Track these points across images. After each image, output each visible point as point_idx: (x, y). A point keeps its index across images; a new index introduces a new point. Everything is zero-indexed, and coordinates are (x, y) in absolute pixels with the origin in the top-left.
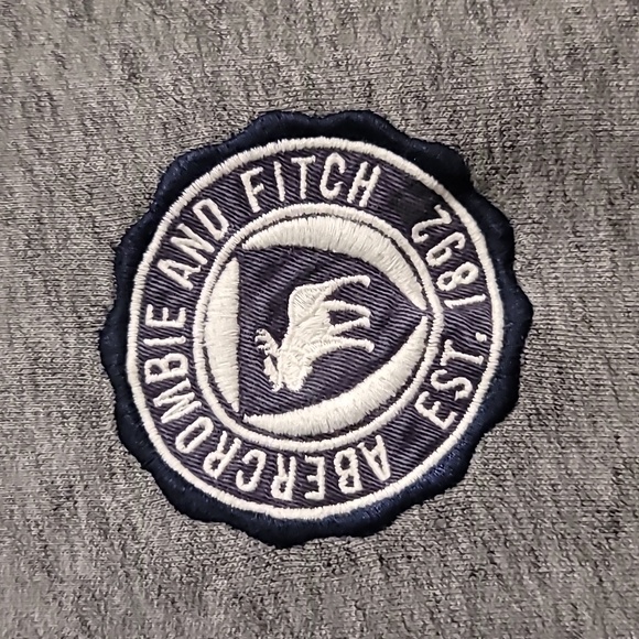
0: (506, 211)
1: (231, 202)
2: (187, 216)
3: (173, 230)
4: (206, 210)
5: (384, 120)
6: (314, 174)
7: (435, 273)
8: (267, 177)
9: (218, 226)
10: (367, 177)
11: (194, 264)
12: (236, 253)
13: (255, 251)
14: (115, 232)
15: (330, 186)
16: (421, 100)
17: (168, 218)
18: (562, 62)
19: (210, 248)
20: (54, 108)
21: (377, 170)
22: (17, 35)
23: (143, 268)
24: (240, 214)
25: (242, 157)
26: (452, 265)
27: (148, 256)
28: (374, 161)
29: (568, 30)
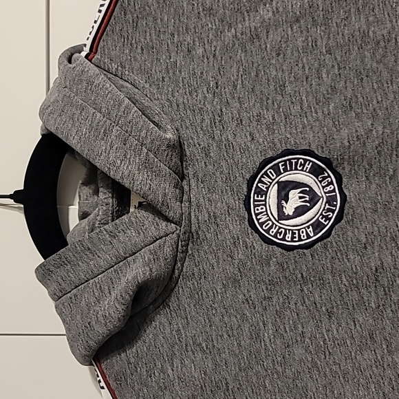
0: (341, 173)
1: (277, 170)
2: (266, 173)
3: (262, 176)
4: (270, 172)
5: (313, 151)
6: (296, 163)
7: (323, 187)
8: (285, 165)
9: (273, 176)
10: (308, 165)
11: (267, 184)
12: (278, 182)
13: (282, 182)
14: (248, 176)
15: (300, 167)
16: (322, 148)
17: (261, 174)
18: (355, 139)
19: (271, 181)
20: (233, 147)
21: (311, 163)
22: (223, 128)
23: (255, 185)
24: (278, 173)
25: (280, 160)
26: (327, 186)
27: (256, 182)
28: (310, 161)
29: (357, 131)
